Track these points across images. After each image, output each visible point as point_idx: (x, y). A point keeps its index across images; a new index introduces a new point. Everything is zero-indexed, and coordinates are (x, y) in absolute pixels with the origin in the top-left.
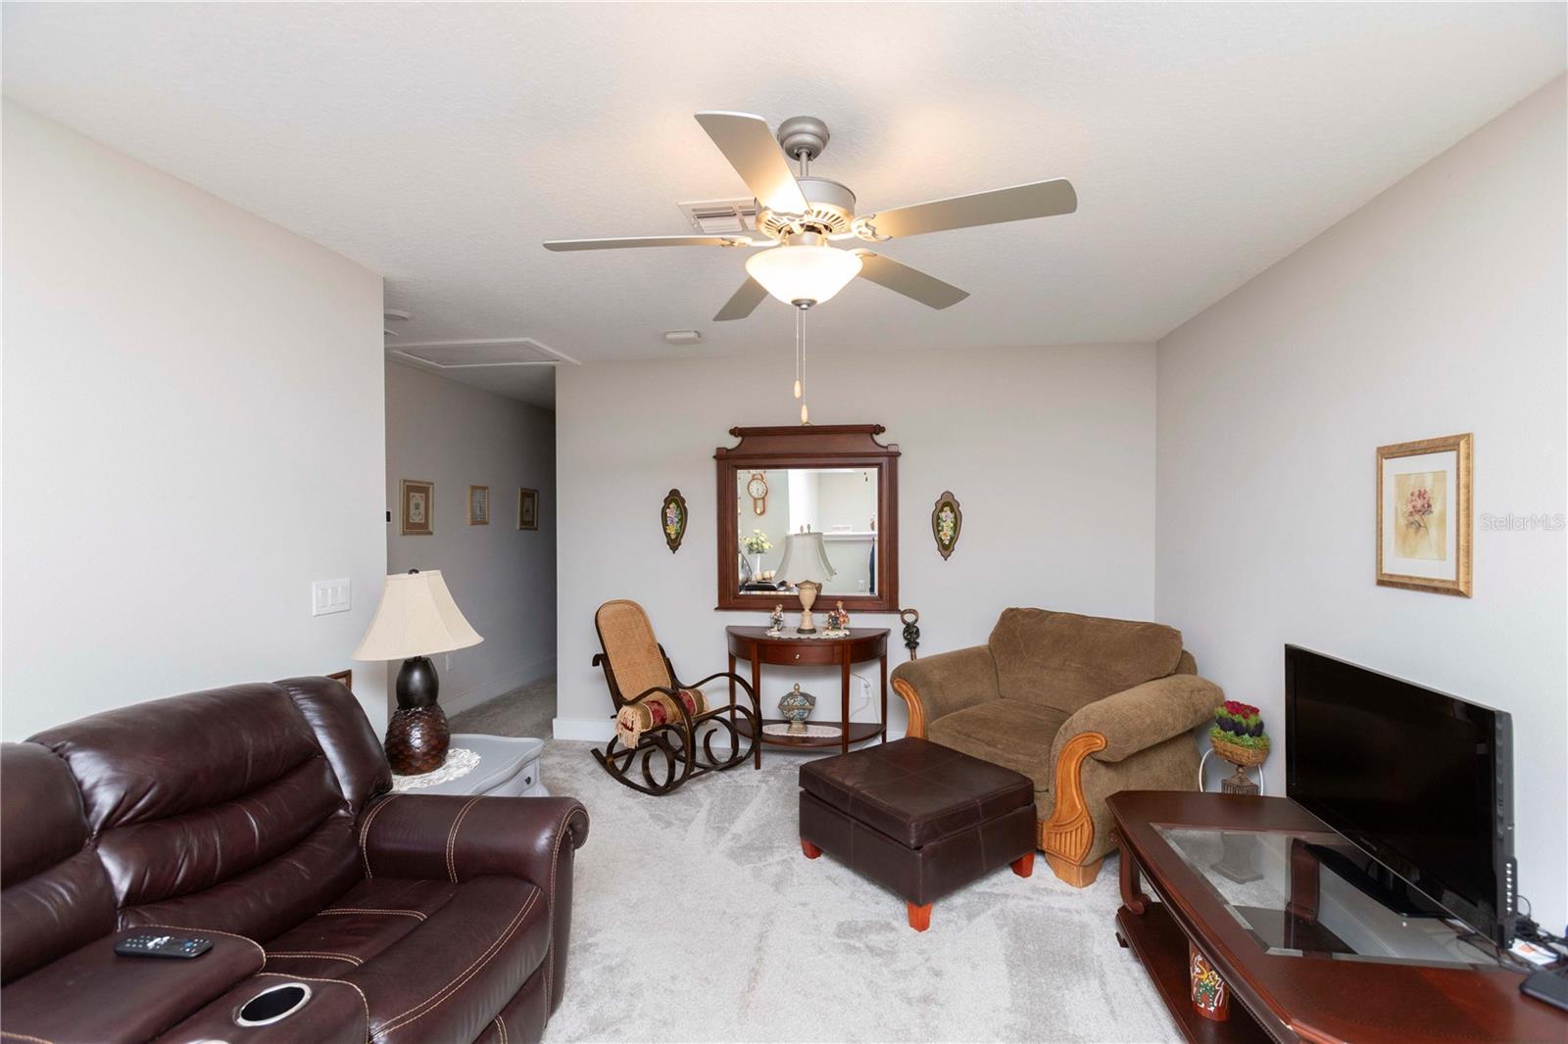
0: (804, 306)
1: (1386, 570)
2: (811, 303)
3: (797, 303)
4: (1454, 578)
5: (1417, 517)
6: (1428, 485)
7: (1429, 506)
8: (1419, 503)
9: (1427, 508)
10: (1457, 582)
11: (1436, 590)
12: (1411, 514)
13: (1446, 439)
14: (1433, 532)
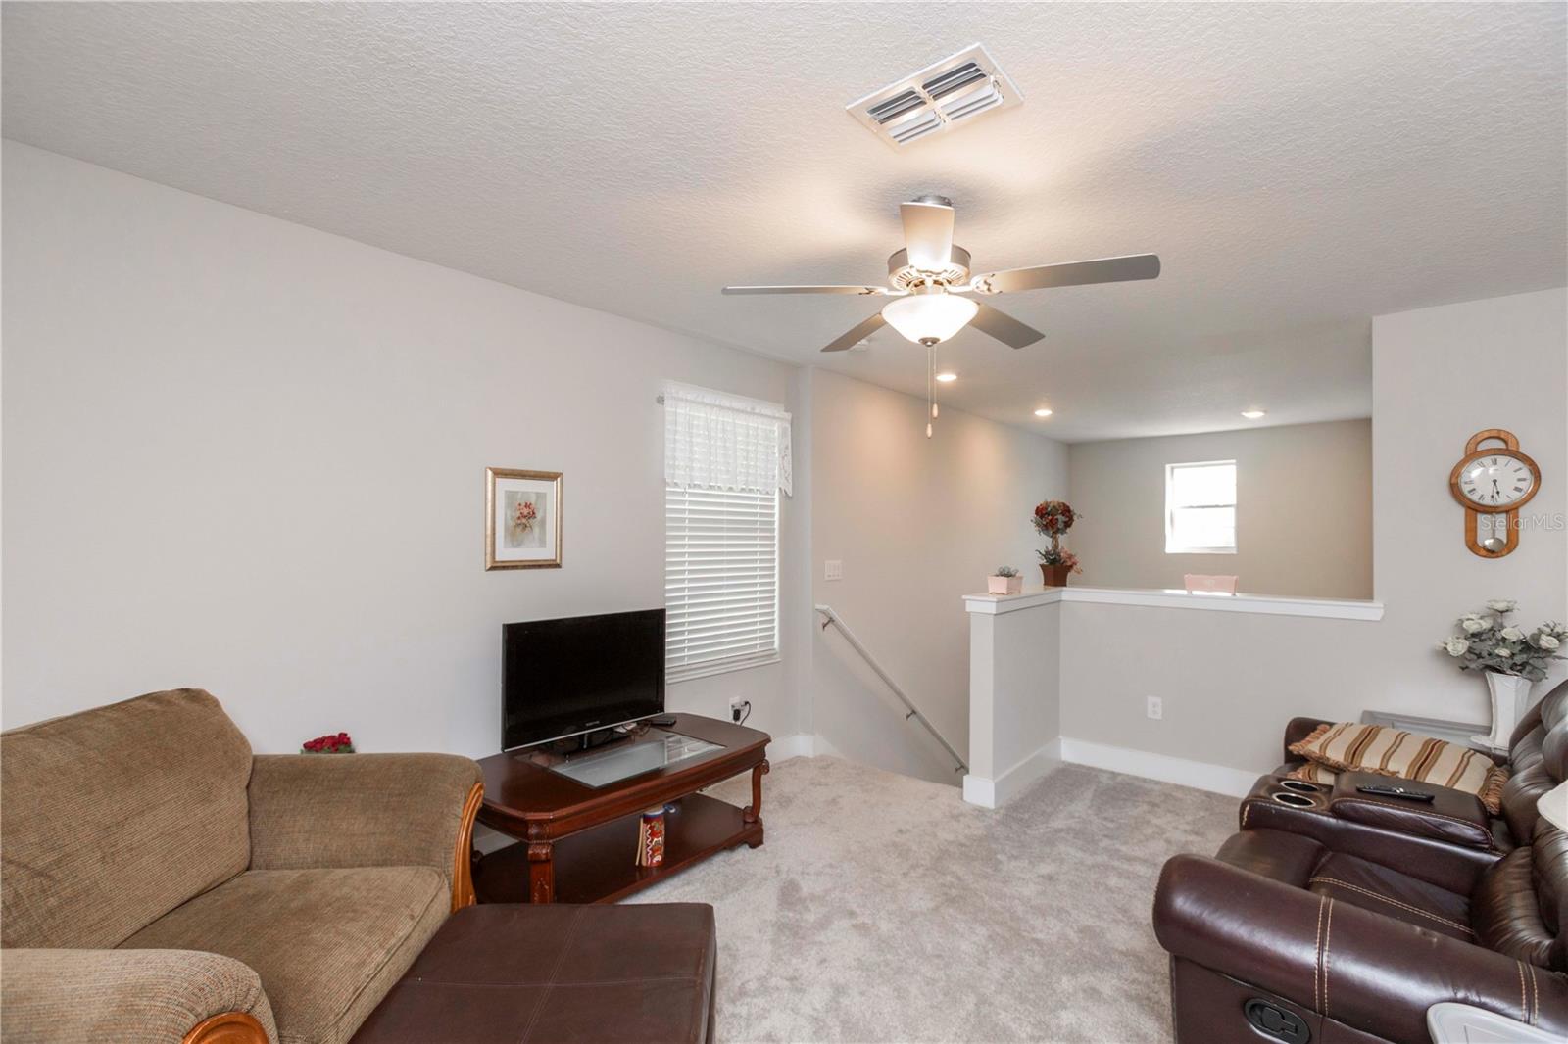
0: (929, 343)
1: (497, 559)
2: (935, 341)
3: (924, 341)
4: (554, 558)
5: (524, 521)
6: (533, 500)
7: (534, 513)
8: (526, 511)
9: (532, 515)
10: (555, 560)
11: (540, 567)
12: (519, 518)
13: (549, 473)
14: (536, 530)
